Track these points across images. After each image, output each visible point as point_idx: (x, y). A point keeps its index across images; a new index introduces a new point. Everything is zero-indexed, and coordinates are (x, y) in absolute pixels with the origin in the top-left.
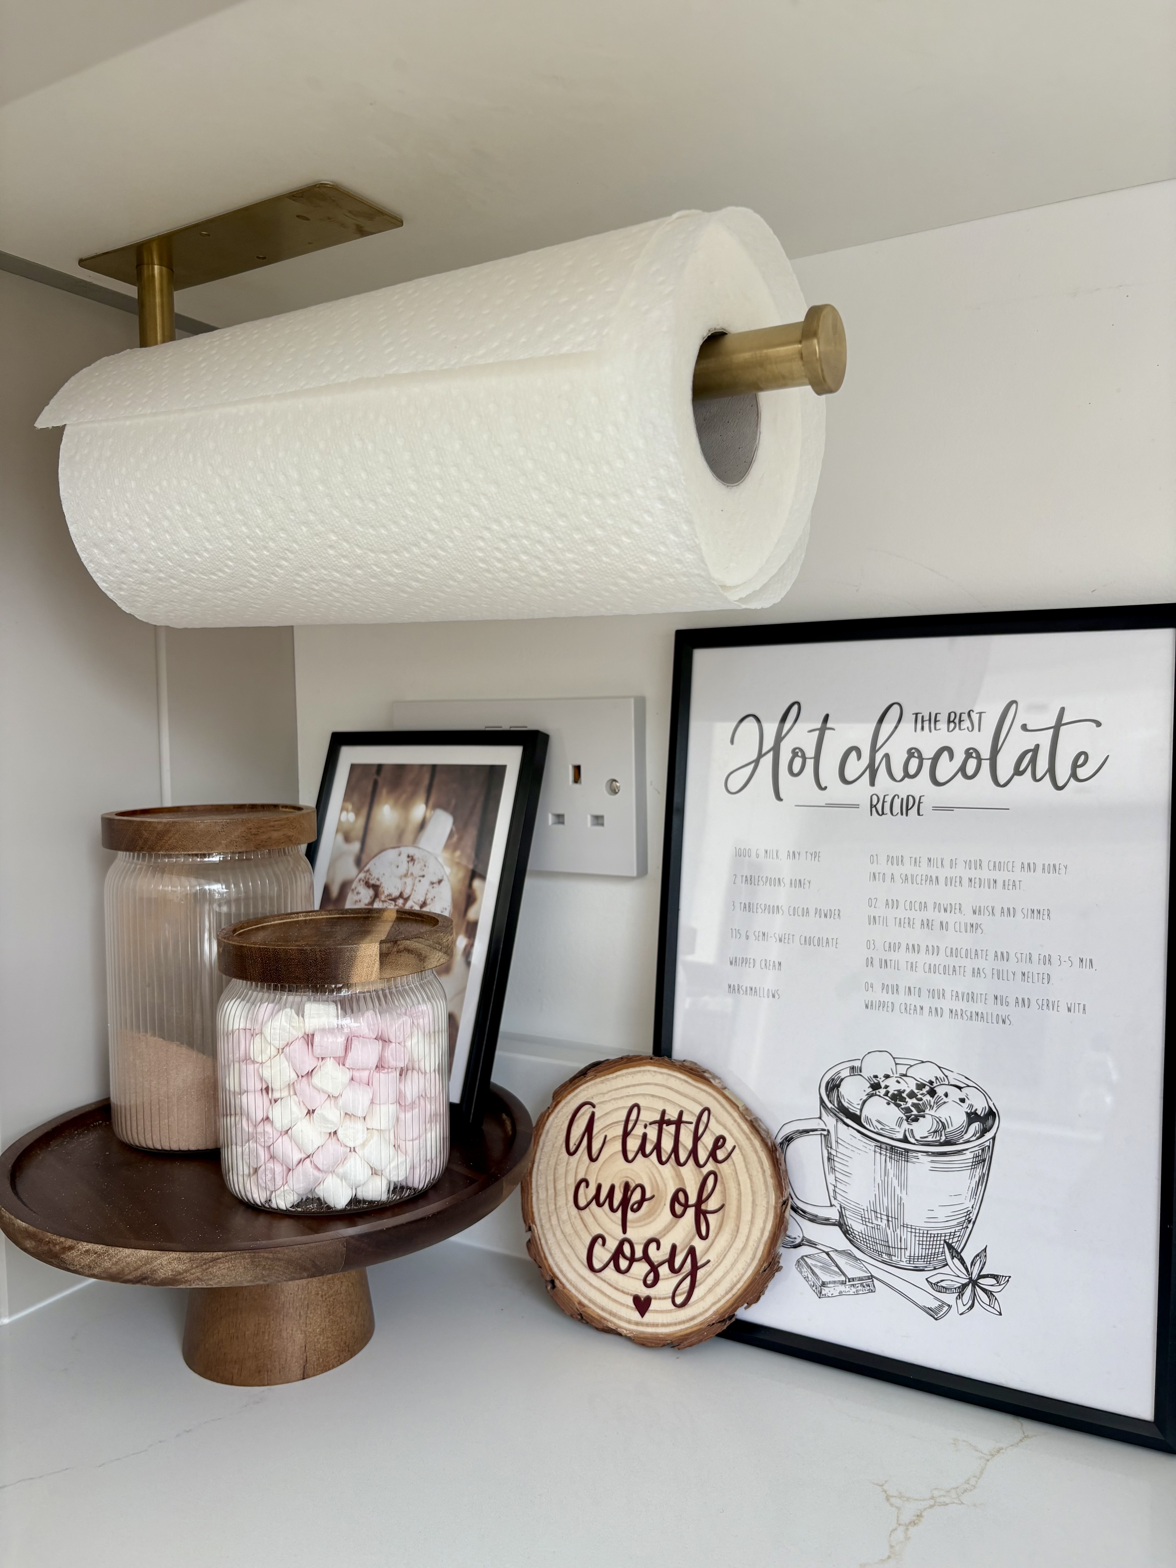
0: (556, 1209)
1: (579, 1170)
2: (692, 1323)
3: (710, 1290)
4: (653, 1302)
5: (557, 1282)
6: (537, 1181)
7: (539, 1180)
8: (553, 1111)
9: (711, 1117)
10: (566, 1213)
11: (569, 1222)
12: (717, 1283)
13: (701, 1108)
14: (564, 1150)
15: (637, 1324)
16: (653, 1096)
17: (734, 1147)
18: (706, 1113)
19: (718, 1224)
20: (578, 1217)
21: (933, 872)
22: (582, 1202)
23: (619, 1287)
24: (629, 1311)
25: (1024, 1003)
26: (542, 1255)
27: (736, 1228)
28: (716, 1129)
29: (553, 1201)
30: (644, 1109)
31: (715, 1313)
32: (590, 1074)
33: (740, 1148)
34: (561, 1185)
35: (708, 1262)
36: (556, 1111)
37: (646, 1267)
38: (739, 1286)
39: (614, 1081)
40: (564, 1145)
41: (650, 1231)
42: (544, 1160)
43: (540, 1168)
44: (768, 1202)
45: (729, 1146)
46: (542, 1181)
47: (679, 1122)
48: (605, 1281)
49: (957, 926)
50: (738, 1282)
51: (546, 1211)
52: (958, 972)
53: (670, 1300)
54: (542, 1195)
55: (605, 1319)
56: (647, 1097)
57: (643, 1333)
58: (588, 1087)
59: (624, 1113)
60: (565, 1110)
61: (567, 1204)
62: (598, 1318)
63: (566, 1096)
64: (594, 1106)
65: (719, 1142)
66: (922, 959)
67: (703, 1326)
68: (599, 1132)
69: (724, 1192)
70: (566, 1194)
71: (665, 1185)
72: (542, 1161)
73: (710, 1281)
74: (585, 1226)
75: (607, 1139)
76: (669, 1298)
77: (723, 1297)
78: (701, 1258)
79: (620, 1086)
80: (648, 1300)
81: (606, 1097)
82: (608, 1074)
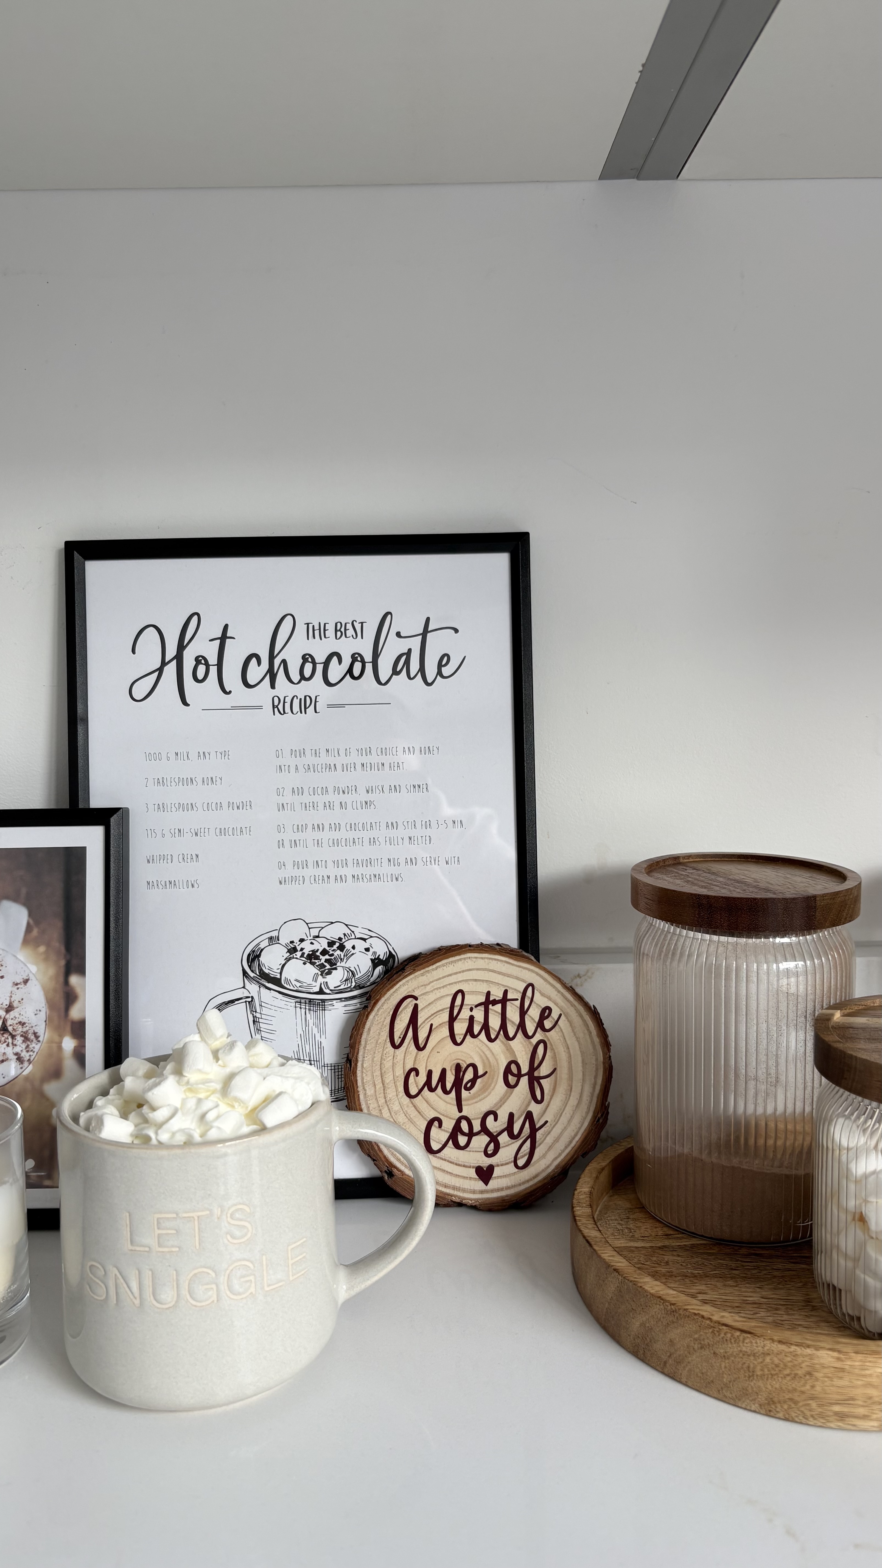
0: (386, 1102)
3: (550, 1148)
4: (496, 1169)
5: (395, 1170)
6: (363, 1079)
9: (535, 991)
10: (397, 1103)
11: (402, 1112)
12: (557, 1140)
13: (525, 985)
14: (389, 1044)
15: (482, 1192)
16: (476, 980)
17: (560, 1015)
18: (530, 988)
19: (552, 1087)
20: (411, 1105)
21: (330, 760)
22: (413, 1091)
23: (460, 1163)
24: (473, 1182)
25: (412, 861)
26: (376, 1148)
27: (569, 1088)
28: (541, 1001)
29: (382, 1095)
30: (468, 994)
31: (557, 1167)
32: (408, 969)
33: (565, 1015)
34: (389, 1078)
35: (546, 1122)
36: (376, 1009)
37: (485, 1139)
39: (434, 973)
40: (388, 1040)
41: (485, 1107)
42: (368, 1058)
43: (365, 1066)
44: (597, 1060)
45: (555, 1015)
46: (367, 1078)
47: (504, 1001)
48: (445, 1160)
49: (354, 804)
50: (576, 1135)
51: (376, 1105)
52: (357, 843)
53: (513, 1164)
56: (471, 983)
57: (488, 1199)
58: (408, 981)
59: (449, 1000)
61: (397, 1095)
64: (416, 998)
65: (546, 1012)
66: (326, 835)
68: (424, 1022)
69: (554, 1058)
70: (396, 1086)
71: (497, 1060)
73: (549, 1140)
74: (419, 1113)
75: (433, 1027)
78: (539, 1121)
79: (441, 976)
80: (491, 1168)
81: (428, 988)
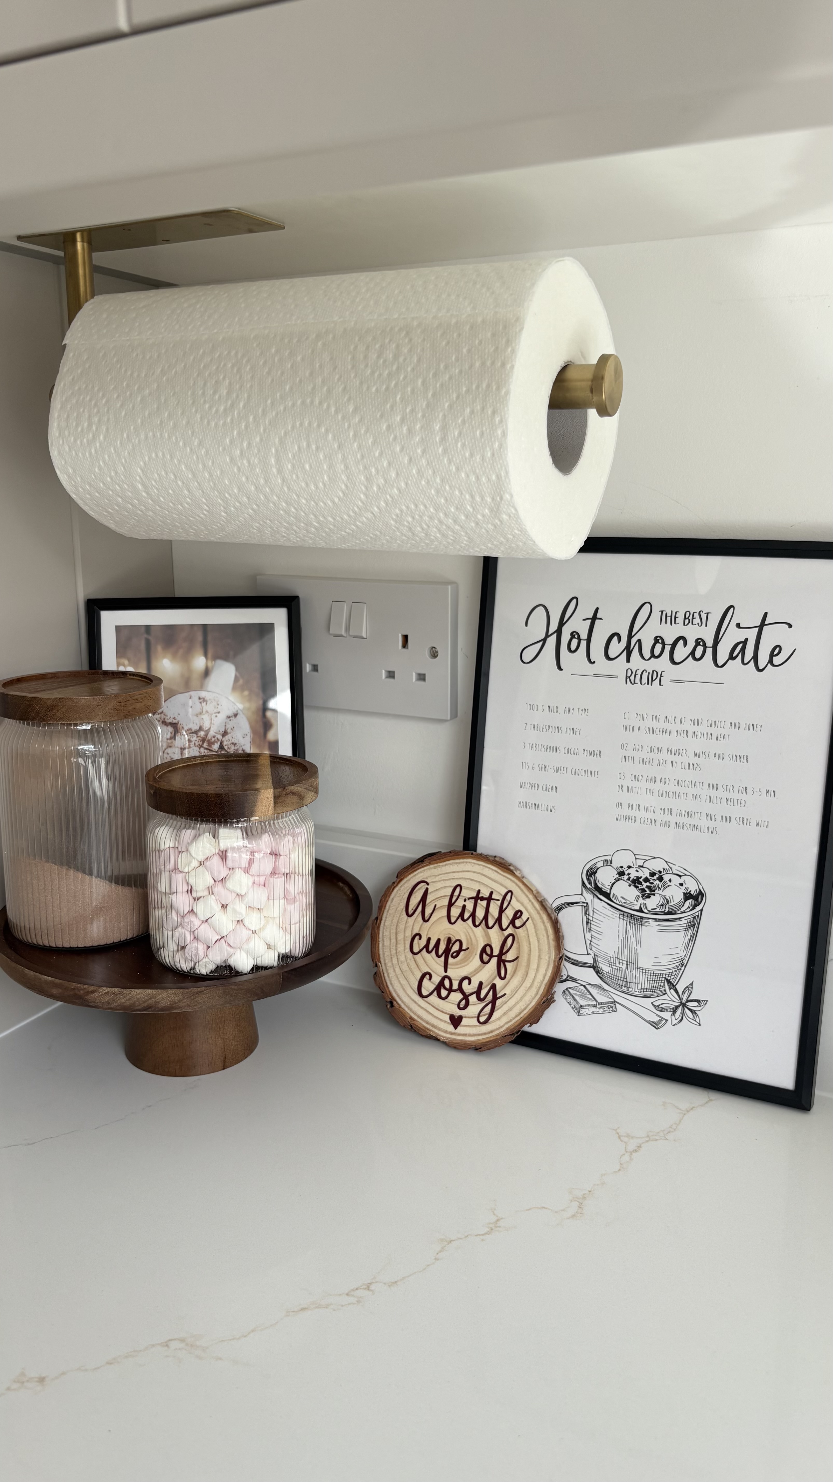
0: (396, 953)
1: (415, 927)
2: (490, 1035)
3: (505, 1014)
4: (464, 1020)
5: (395, 1003)
6: (383, 933)
7: (385, 933)
8: (397, 885)
9: (513, 897)
10: (403, 956)
11: (406, 963)
12: (510, 1010)
13: (506, 891)
14: (404, 912)
15: (451, 1033)
16: (472, 880)
17: (528, 919)
18: (510, 894)
19: (513, 970)
20: (413, 959)
21: (667, 726)
22: (416, 949)
23: (440, 1009)
24: (446, 1025)
25: (727, 819)
26: (385, 984)
27: (526, 973)
28: (516, 905)
29: (394, 947)
30: (465, 889)
31: (507, 1029)
32: (426, 861)
33: (532, 920)
34: (400, 936)
35: (505, 994)
36: (399, 885)
37: (461, 996)
38: (525, 1012)
39: (444, 868)
40: (404, 909)
41: (464, 972)
42: (389, 919)
43: (386, 924)
44: (550, 957)
45: (524, 917)
46: (386, 933)
47: (489, 899)
48: (430, 1004)
49: (683, 764)
50: (525, 1009)
51: (389, 954)
52: (682, 797)
53: (476, 1019)
54: (387, 943)
55: (429, 1029)
56: (467, 881)
57: (456, 1040)
58: (424, 870)
59: (451, 890)
60: (406, 885)
61: (404, 950)
62: (423, 1028)
63: (408, 876)
64: (428, 884)
65: (518, 914)
66: (657, 787)
67: (498, 1037)
68: (431, 902)
69: (519, 949)
70: (405, 943)
71: (477, 941)
72: (387, 919)
73: (505, 1008)
74: (417, 966)
75: (436, 907)
76: (475, 1017)
77: (514, 1018)
78: (500, 992)
79: (448, 872)
80: (460, 1018)
81: (437, 879)
82: (440, 863)
